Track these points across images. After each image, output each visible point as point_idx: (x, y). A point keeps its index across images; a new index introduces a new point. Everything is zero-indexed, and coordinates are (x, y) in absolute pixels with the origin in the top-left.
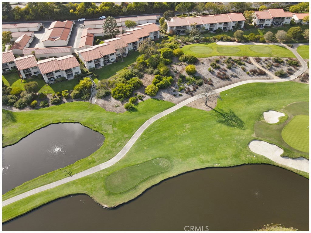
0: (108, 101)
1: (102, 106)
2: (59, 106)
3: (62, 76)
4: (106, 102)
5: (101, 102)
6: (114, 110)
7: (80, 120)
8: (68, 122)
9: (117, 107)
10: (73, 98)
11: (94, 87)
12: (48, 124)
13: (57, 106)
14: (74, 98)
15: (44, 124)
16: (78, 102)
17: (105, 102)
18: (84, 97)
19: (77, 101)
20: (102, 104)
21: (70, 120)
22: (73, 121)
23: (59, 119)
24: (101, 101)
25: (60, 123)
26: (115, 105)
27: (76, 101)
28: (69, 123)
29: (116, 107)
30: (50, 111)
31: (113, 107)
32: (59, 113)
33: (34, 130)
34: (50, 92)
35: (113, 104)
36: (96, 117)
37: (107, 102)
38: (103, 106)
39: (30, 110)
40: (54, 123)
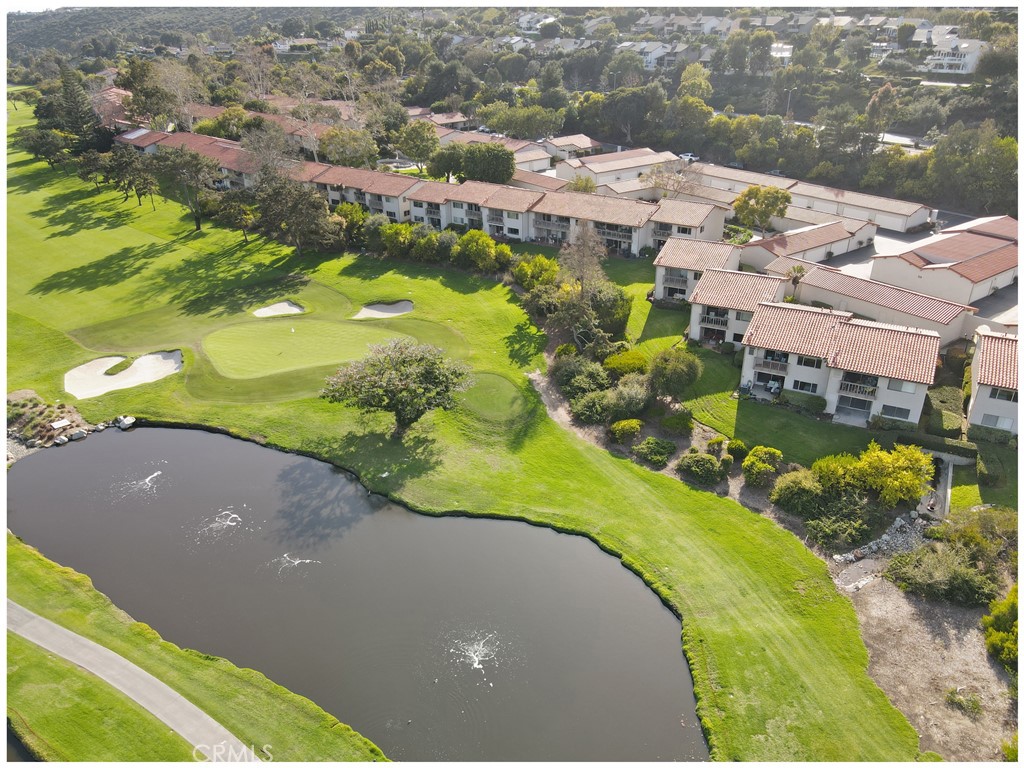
0: (938, 631)
1: (875, 631)
2: (694, 492)
3: (819, 392)
4: (916, 626)
5: (890, 606)
6: (919, 709)
7: (701, 611)
8: (647, 576)
9: (960, 706)
10: (774, 497)
11: (924, 517)
12: (578, 528)
13: (685, 489)
14: (777, 503)
15: (566, 518)
16: (779, 527)
17: (907, 622)
18: (827, 525)
19: (781, 521)
20: (881, 622)
21: (662, 576)
22: (664, 591)
23: (634, 540)
24: (892, 607)
25: (619, 556)
26: (951, 686)
27: (775, 521)
28: (648, 584)
29: (953, 704)
30: (642, 490)
31: (935, 686)
32: (660, 515)
33: (517, 515)
34: (718, 424)
35: (948, 671)
36: (783, 661)
37: (919, 634)
38: (879, 638)
39: (592, 443)
40: (601, 539)
